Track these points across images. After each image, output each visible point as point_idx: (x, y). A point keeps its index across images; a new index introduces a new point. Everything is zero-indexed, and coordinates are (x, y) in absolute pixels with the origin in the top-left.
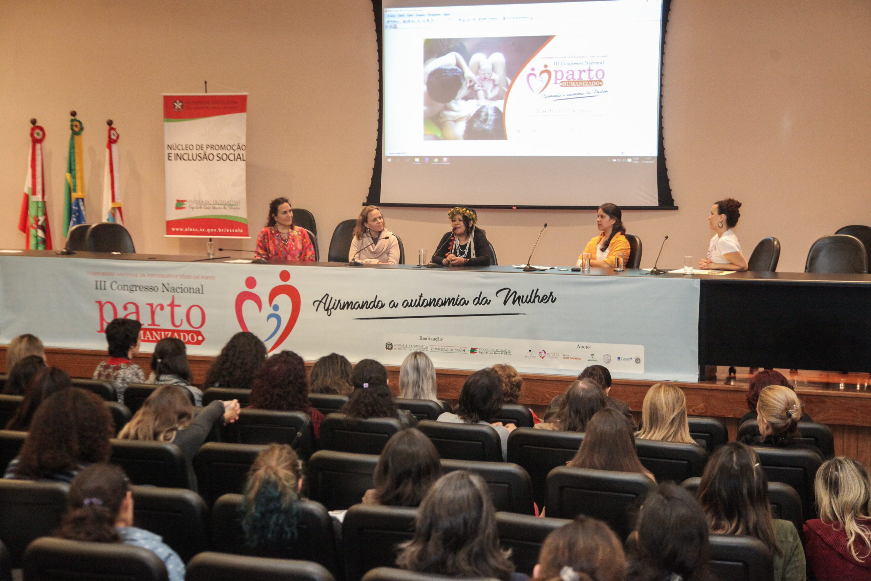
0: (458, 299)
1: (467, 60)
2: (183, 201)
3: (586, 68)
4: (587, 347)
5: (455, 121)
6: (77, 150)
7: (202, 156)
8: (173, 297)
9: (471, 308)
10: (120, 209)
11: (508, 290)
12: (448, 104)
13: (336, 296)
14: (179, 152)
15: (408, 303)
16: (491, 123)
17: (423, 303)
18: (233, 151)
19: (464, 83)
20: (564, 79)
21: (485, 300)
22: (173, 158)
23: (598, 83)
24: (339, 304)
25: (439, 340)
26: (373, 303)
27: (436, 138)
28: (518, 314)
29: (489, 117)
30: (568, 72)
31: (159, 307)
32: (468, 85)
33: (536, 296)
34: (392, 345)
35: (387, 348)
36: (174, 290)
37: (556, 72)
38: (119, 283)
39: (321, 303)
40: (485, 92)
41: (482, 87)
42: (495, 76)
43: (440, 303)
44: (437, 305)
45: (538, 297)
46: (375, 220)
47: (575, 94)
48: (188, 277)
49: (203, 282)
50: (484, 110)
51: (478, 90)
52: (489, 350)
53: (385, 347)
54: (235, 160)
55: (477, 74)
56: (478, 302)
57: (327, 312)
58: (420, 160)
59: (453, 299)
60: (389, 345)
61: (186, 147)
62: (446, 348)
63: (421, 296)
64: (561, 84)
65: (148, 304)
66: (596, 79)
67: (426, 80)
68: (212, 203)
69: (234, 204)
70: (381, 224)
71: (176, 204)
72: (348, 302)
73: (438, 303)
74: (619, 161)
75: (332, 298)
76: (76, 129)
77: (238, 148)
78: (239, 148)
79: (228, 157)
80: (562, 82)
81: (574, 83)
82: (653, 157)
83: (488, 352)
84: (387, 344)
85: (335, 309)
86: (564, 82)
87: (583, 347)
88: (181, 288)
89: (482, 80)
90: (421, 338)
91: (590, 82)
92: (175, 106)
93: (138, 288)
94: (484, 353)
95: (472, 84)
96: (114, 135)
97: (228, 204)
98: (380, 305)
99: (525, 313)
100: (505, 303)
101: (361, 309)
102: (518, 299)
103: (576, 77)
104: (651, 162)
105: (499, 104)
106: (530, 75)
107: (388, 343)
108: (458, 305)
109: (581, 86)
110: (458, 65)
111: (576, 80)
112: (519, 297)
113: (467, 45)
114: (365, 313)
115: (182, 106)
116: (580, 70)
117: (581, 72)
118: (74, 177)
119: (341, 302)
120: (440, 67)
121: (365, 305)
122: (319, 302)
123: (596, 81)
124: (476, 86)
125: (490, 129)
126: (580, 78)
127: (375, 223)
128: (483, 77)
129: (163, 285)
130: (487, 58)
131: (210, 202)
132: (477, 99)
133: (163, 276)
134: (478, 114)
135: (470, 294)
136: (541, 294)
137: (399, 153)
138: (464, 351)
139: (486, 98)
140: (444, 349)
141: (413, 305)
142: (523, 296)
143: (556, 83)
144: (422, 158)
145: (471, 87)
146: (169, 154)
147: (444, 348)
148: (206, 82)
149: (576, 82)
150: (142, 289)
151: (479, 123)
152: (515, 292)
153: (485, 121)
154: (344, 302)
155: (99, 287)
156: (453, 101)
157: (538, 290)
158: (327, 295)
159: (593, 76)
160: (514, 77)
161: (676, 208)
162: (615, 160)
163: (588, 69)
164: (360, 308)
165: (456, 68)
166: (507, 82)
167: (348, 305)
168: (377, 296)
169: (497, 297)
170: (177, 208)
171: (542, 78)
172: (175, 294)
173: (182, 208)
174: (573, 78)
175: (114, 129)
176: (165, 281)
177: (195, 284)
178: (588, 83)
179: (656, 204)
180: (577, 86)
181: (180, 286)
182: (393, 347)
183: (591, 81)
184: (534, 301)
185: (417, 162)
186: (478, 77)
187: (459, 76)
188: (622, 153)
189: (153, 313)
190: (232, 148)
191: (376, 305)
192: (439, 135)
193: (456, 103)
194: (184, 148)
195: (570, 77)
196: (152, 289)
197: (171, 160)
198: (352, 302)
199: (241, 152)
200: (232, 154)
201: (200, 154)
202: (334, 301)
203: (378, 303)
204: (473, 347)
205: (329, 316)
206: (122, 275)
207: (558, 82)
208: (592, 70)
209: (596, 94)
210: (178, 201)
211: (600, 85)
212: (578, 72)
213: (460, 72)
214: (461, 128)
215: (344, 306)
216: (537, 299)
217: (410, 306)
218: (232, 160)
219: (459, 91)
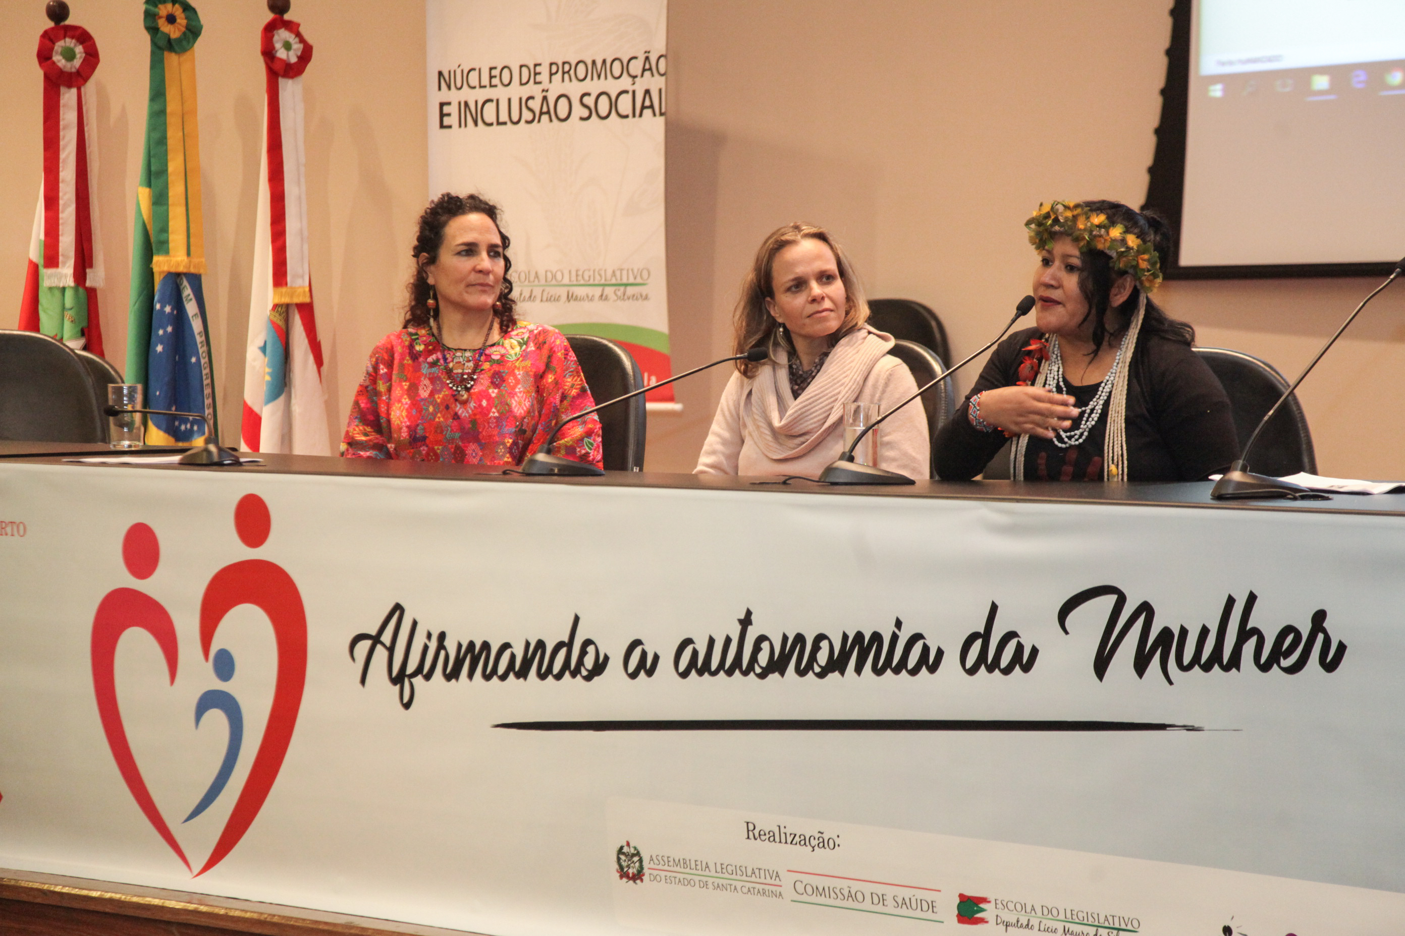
0: (895, 638)
6: (172, 106)
7: (535, 105)
10: (307, 310)
11: (1112, 599)
14: (473, 96)
15: (695, 653)
17: (754, 659)
18: (630, 80)
21: (1011, 649)
22: (453, 120)
24: (443, 653)
25: (824, 843)
26: (563, 653)
28: (1162, 727)
33: (1244, 634)
34: (641, 861)
35: (623, 874)
39: (379, 647)
43: (822, 657)
44: (809, 667)
45: (1253, 640)
46: (800, 284)
52: (1038, 910)
53: (617, 866)
54: (634, 116)
56: (982, 657)
57: (398, 687)
59: (877, 637)
60: (631, 856)
61: (491, 77)
62: (855, 886)
63: (746, 622)
68: (566, 281)
69: (631, 280)
70: (827, 304)
73: (813, 658)
75: (415, 624)
76: (174, 32)
77: (644, 70)
78: (647, 67)
79: (613, 105)
83: (1034, 922)
84: (620, 851)
85: (428, 677)
90: (752, 832)
94: (1018, 925)
96: (287, 46)
97: (614, 281)
98: (589, 662)
99: (1196, 725)
100: (1101, 665)
101: (522, 680)
102: (1160, 648)
107: (625, 850)
108: (897, 671)
112: (1166, 633)
114: (535, 697)
118: (160, 199)
119: (446, 643)
121: (533, 660)
122: (367, 643)
127: (798, 301)
131: (558, 276)
135: (946, 617)
136: (1267, 622)
138: (932, 906)
140: (846, 893)
141: (714, 662)
144: (1340, 73)
146: (442, 105)
147: (844, 884)
152: (1146, 609)
154: (460, 645)
157: (1252, 599)
158: (400, 610)
164: (518, 674)
167: (475, 657)
168: (577, 619)
169: (1067, 633)
175: (292, 27)
182: (646, 871)
184: (1235, 662)
185: (1321, 93)
190: (625, 68)
191: (573, 663)
194: (485, 81)
197: (450, 127)
198: (486, 646)
199: (655, 83)
200: (626, 92)
201: (531, 98)
202: (424, 640)
203: (583, 650)
204: (969, 893)
205: (407, 706)
215: (459, 663)
216: (1249, 647)
217: (705, 669)
218: (627, 116)
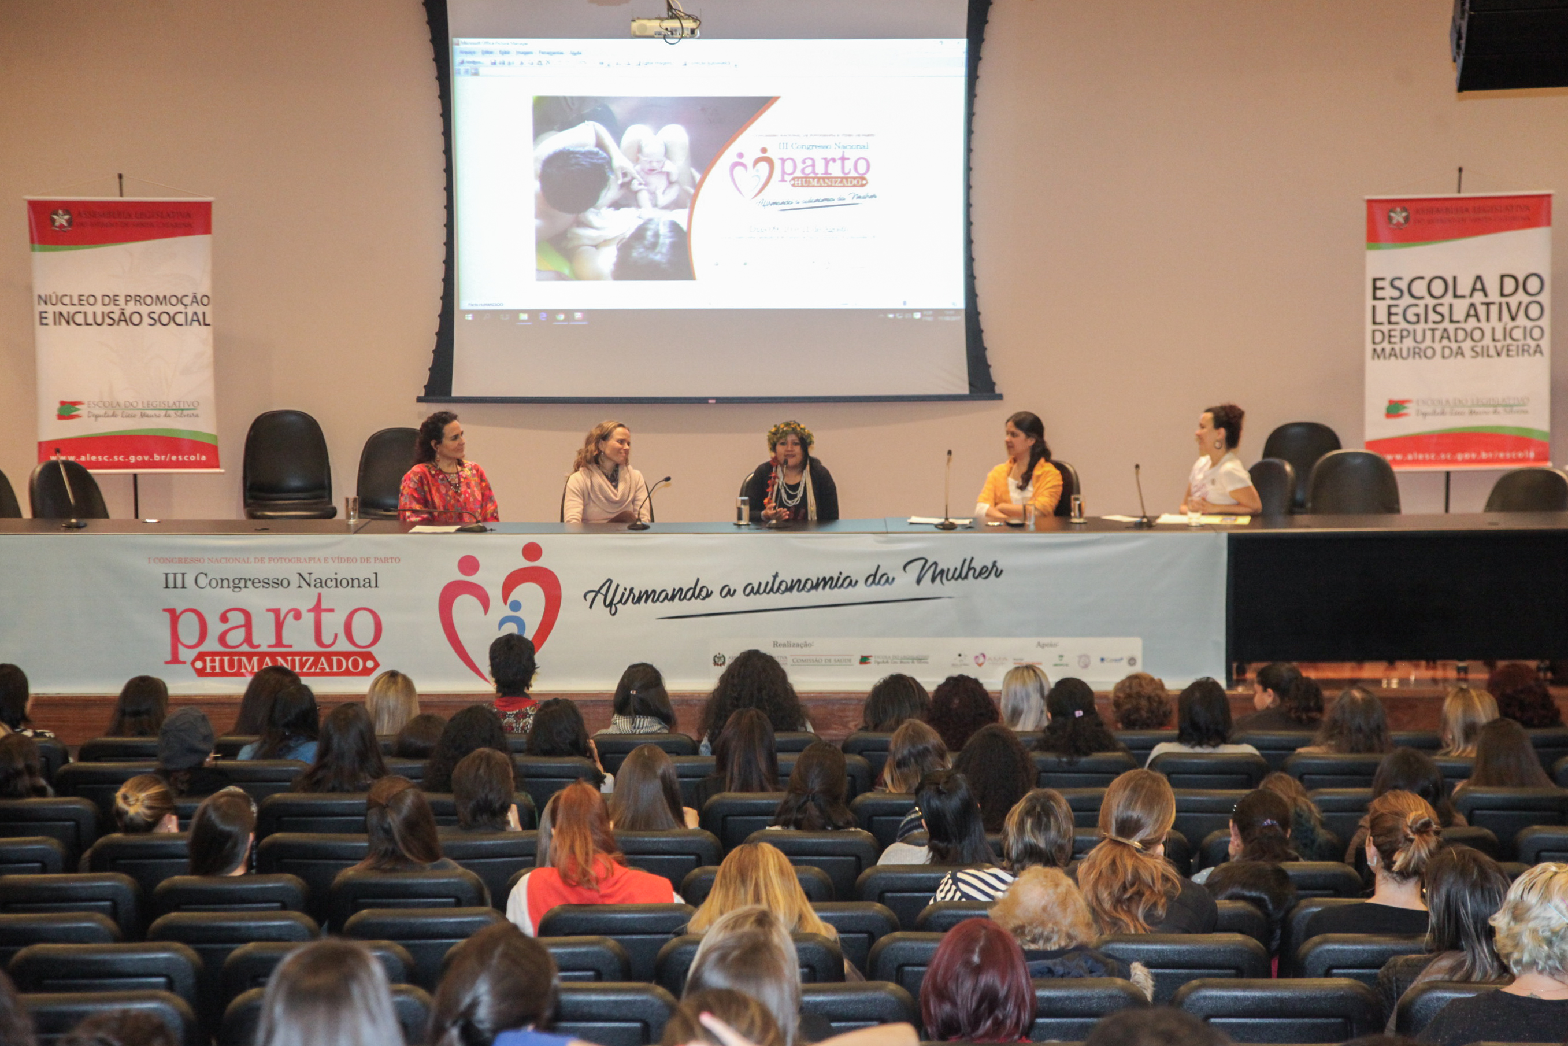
0: (839, 578)
1: (618, 136)
2: (74, 404)
3: (837, 155)
4: (1052, 645)
5: (596, 246)
7: (116, 316)
8: (320, 595)
9: (863, 592)
11: (924, 561)
12: (581, 216)
13: (624, 582)
14: (65, 310)
15: (753, 588)
16: (664, 250)
17: (779, 588)
18: (183, 307)
19: (612, 177)
20: (798, 174)
21: (884, 578)
22: (50, 320)
23: (858, 182)
24: (632, 595)
25: (806, 645)
26: (691, 592)
27: (560, 277)
28: (940, 598)
29: (662, 240)
30: (804, 162)
31: (291, 614)
32: (620, 182)
33: (969, 569)
34: (725, 659)
35: (715, 663)
36: (322, 583)
37: (783, 161)
38: (210, 577)
39: (599, 595)
40: (653, 194)
41: (646, 185)
42: (669, 166)
43: (809, 586)
44: (803, 589)
45: (973, 571)
47: (818, 201)
48: (348, 560)
49: (378, 567)
50: (652, 226)
51: (640, 190)
52: (891, 657)
53: (713, 662)
54: (186, 324)
55: (636, 161)
56: (873, 582)
57: (609, 609)
58: (529, 317)
59: (832, 578)
60: (719, 658)
61: (80, 300)
62: (818, 658)
63: (776, 576)
64: (792, 182)
65: (268, 610)
66: (855, 175)
67: (539, 171)
68: (140, 407)
69: (186, 407)
71: (60, 410)
72: (647, 592)
73: (804, 586)
74: (899, 317)
75: (618, 586)
77: (193, 302)
78: (195, 300)
79: (172, 319)
80: (793, 179)
81: (816, 180)
82: (957, 311)
83: (889, 661)
84: (716, 656)
85: (624, 604)
86: (798, 178)
87: (1046, 645)
88: (334, 581)
89: (647, 173)
90: (776, 645)
91: (844, 180)
92: (54, 220)
93: (249, 583)
94: (883, 662)
95: (627, 179)
97: (174, 407)
98: (704, 593)
99: (952, 596)
100: (919, 581)
101: (671, 602)
102: (940, 574)
103: (820, 170)
104: (954, 319)
105: (680, 216)
106: (736, 164)
107: (718, 656)
108: (839, 588)
109: (828, 186)
110: (600, 144)
111: (819, 175)
112: (942, 571)
113: (616, 109)
114: (677, 607)
115: (69, 221)
116: (825, 159)
117: (827, 161)
119: (634, 591)
120: (564, 149)
121: (678, 594)
122: (594, 594)
123: (854, 178)
124: (635, 183)
125: (664, 261)
126: (826, 173)
128: (647, 167)
129: (300, 575)
130: (655, 134)
131: (135, 404)
132: (638, 206)
133: (299, 560)
134: (639, 234)
135: (859, 570)
136: (977, 565)
137: (489, 305)
138: (850, 661)
139: (655, 205)
140: (814, 660)
141: (762, 590)
142: (948, 570)
143: (783, 180)
144: (533, 313)
145: (626, 186)
146: (41, 313)
147: (814, 658)
148: (120, 176)
149: (819, 178)
150: (256, 585)
151: (641, 250)
152: (935, 564)
153: (654, 245)
154: (641, 592)
155: (171, 584)
156: (592, 209)
157: (972, 559)
158: (610, 581)
159: (850, 170)
160: (705, 170)
161: (1000, 397)
162: (891, 316)
163: (840, 156)
164: (669, 600)
165: (596, 150)
166: (693, 178)
167: (648, 596)
168: (698, 580)
169: (906, 572)
170: (61, 417)
171: (757, 171)
172: (324, 591)
173: (72, 417)
174: (813, 172)
176: (304, 570)
177: (363, 572)
178: (841, 182)
179: (965, 390)
180: (821, 186)
181: (333, 577)
183: (847, 178)
184: (966, 577)
185: (523, 321)
186: (638, 167)
187: (601, 166)
188: (905, 303)
189: (279, 625)
190: (180, 300)
191: (696, 595)
192: (566, 271)
193: (597, 214)
194: (76, 301)
195: (808, 170)
196: (278, 583)
197: (47, 325)
198: (654, 591)
199: (199, 310)
200: (181, 313)
201: (113, 312)
202: (623, 590)
203: (701, 590)
204: (865, 654)
205: (613, 614)
206: (218, 561)
207: (788, 178)
208: (848, 159)
209: (855, 201)
210: (63, 403)
211: (863, 186)
212: (823, 162)
213: (604, 158)
214: (607, 259)
215: (640, 598)
216: (971, 572)
217: (758, 591)
218: (181, 325)
219: (604, 193)
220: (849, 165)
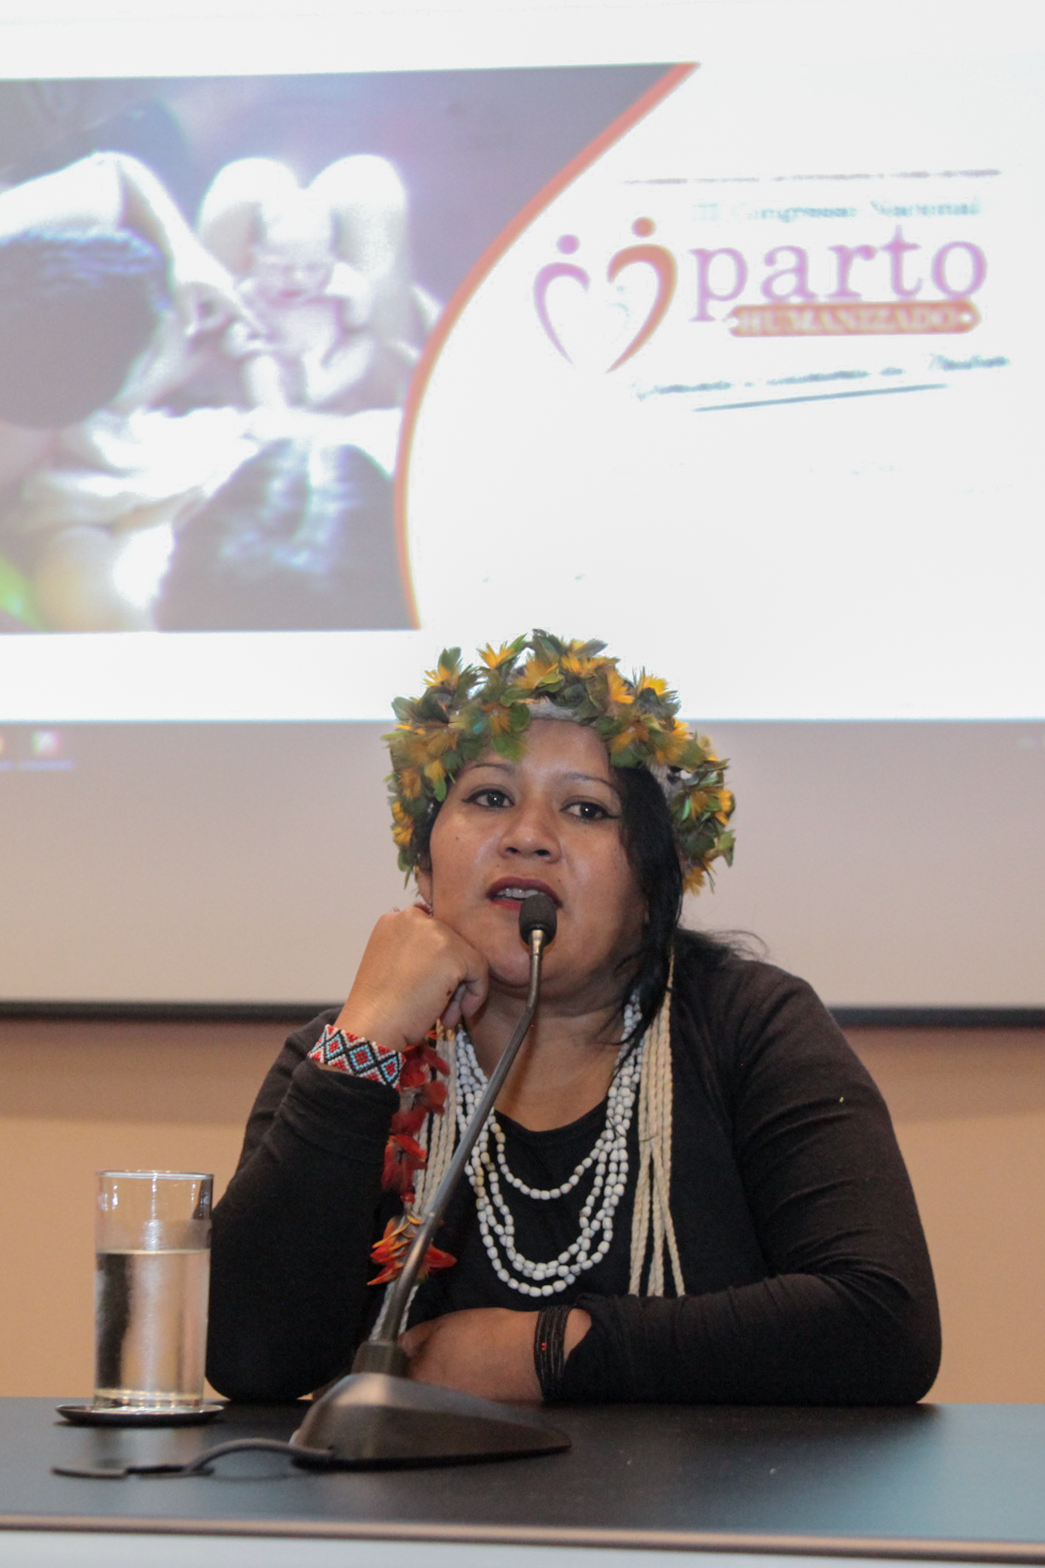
1: (189, 197)
3: (879, 233)
5: (110, 527)
12: (69, 436)
16: (322, 536)
19: (168, 316)
20: (752, 295)
23: (945, 318)
29: (315, 505)
30: (770, 260)
32: (191, 330)
37: (704, 257)
40: (292, 367)
41: (273, 336)
42: (346, 282)
47: (813, 377)
50: (287, 464)
51: (251, 355)
55: (242, 266)
64: (734, 322)
66: (937, 296)
80: (737, 312)
81: (808, 314)
86: (752, 309)
89: (274, 303)
91: (901, 313)
95: (212, 322)
103: (822, 284)
105: (374, 432)
106: (552, 272)
109: (849, 332)
110: (134, 216)
111: (822, 299)
113: (190, 116)
116: (840, 250)
117: (845, 256)
120: (25, 234)
123: (933, 306)
124: (239, 332)
125: (319, 569)
126: (843, 291)
128: (277, 282)
130: (305, 182)
132: (244, 401)
139: (297, 399)
143: (703, 316)
145: (208, 341)
149: (818, 308)
151: (250, 537)
153: (290, 523)
156: (103, 416)
159: (920, 281)
160: (455, 295)
163: (888, 238)
165: (121, 235)
166: (417, 314)
174: (801, 289)
178: (890, 318)
180: (825, 333)
183: (908, 307)
186: (248, 285)
192: (14, 604)
193: (117, 429)
195: (785, 286)
207: (718, 308)
208: (914, 247)
209: (935, 376)
211: (961, 328)
212: (833, 259)
213: (143, 261)
214: (143, 563)
219: (139, 366)
220: (916, 268)
